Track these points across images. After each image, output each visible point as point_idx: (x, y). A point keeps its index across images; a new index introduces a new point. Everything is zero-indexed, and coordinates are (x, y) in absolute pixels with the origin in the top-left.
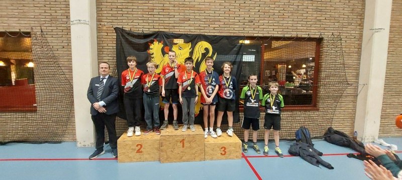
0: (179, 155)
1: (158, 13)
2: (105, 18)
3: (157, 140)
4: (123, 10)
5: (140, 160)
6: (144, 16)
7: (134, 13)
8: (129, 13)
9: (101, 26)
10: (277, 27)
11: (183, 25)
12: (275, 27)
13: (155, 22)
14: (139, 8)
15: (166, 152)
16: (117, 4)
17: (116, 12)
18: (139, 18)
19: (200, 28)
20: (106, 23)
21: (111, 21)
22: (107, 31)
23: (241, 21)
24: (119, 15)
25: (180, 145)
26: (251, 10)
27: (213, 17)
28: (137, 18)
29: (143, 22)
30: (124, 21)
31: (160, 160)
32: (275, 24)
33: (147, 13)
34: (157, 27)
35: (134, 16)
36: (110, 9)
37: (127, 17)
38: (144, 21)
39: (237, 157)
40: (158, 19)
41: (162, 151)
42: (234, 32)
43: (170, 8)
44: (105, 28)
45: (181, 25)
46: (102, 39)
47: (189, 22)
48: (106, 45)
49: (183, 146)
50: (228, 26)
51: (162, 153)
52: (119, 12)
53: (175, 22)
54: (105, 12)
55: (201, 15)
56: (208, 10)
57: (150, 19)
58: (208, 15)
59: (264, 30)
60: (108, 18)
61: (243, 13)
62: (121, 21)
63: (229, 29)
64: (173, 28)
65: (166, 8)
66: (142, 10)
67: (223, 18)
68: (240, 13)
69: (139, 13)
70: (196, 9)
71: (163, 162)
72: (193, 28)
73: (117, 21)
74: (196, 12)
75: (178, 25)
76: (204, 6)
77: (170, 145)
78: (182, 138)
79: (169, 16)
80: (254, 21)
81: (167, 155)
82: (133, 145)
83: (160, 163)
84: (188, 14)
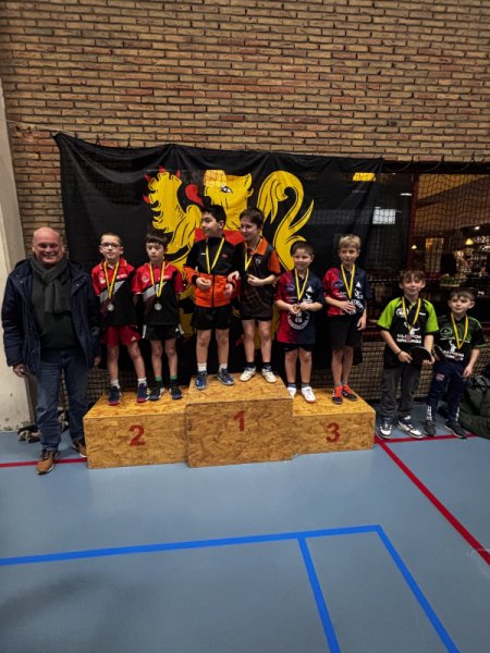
0: (231, 449)
1: (164, 100)
2: (29, 111)
3: (179, 415)
4: (75, 89)
5: (139, 461)
6: (131, 107)
7: (104, 98)
8: (92, 97)
9: (19, 134)
10: (452, 138)
11: (228, 132)
12: (448, 138)
13: (158, 122)
14: (117, 84)
15: (202, 442)
16: (58, 73)
17: (55, 96)
18: (119, 114)
19: (270, 139)
20: (32, 126)
21: (45, 120)
22: (40, 149)
23: (369, 122)
24: (66, 104)
25: (235, 424)
26: (393, 94)
27: (302, 112)
28: (111, 114)
29: (130, 125)
30: (79, 121)
31: (187, 461)
32: (448, 131)
33: (138, 99)
34: (164, 137)
35: (104, 106)
36: (40, 87)
37: (88, 110)
38: (132, 121)
39: (363, 444)
40: (165, 116)
41: (191, 439)
42: (352, 149)
43: (196, 87)
44: (31, 140)
45: (224, 131)
46: (28, 170)
47: (244, 124)
48: (38, 185)
49: (242, 428)
50: (338, 135)
51: (191, 446)
52: (64, 96)
53: (209, 123)
54: (28, 95)
55: (272, 104)
56: (289, 94)
57: (145, 115)
58: (290, 105)
59: (423, 145)
60: (38, 111)
61: (374, 101)
62: (71, 121)
63: (339, 142)
64: (203, 139)
65: (184, 86)
66: (123, 92)
67: (326, 113)
68: (367, 100)
69: (118, 98)
70: (260, 89)
71: (195, 466)
72: (253, 140)
73: (61, 121)
74: (260, 96)
75: (217, 131)
76: (279, 82)
77: (209, 426)
78: (239, 410)
79: (194, 109)
80: (400, 123)
81: (204, 450)
82: (120, 427)
83: (189, 466)
84: (241, 103)
